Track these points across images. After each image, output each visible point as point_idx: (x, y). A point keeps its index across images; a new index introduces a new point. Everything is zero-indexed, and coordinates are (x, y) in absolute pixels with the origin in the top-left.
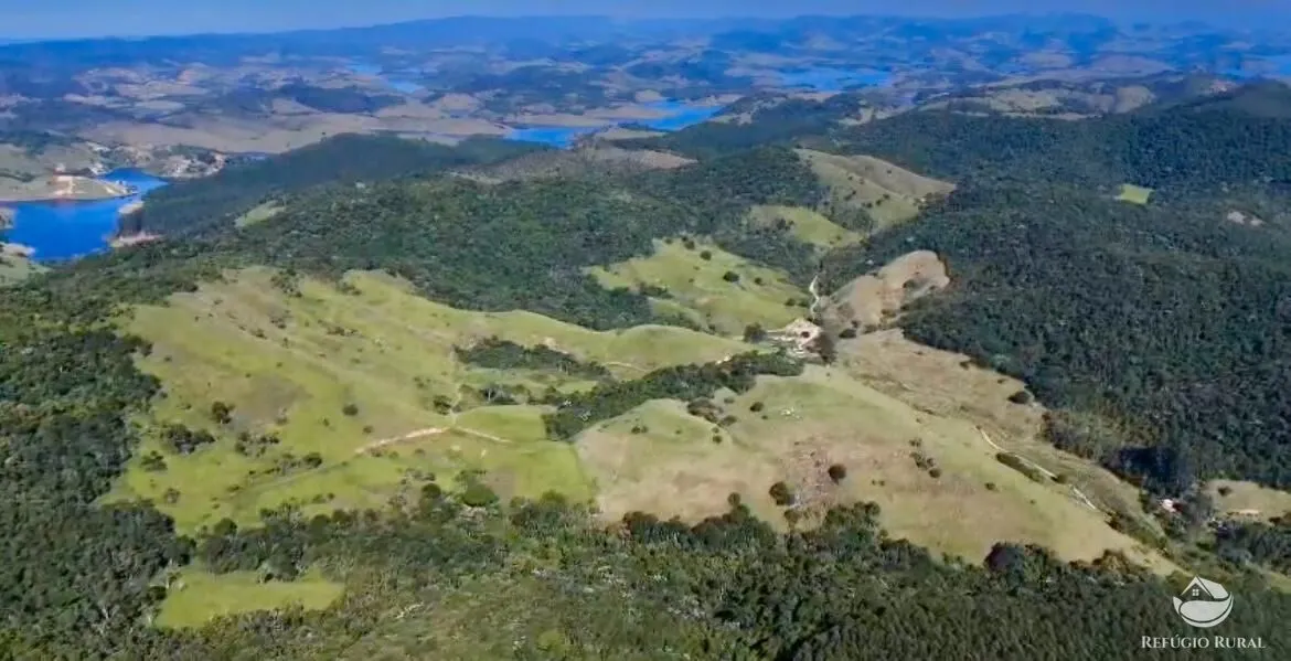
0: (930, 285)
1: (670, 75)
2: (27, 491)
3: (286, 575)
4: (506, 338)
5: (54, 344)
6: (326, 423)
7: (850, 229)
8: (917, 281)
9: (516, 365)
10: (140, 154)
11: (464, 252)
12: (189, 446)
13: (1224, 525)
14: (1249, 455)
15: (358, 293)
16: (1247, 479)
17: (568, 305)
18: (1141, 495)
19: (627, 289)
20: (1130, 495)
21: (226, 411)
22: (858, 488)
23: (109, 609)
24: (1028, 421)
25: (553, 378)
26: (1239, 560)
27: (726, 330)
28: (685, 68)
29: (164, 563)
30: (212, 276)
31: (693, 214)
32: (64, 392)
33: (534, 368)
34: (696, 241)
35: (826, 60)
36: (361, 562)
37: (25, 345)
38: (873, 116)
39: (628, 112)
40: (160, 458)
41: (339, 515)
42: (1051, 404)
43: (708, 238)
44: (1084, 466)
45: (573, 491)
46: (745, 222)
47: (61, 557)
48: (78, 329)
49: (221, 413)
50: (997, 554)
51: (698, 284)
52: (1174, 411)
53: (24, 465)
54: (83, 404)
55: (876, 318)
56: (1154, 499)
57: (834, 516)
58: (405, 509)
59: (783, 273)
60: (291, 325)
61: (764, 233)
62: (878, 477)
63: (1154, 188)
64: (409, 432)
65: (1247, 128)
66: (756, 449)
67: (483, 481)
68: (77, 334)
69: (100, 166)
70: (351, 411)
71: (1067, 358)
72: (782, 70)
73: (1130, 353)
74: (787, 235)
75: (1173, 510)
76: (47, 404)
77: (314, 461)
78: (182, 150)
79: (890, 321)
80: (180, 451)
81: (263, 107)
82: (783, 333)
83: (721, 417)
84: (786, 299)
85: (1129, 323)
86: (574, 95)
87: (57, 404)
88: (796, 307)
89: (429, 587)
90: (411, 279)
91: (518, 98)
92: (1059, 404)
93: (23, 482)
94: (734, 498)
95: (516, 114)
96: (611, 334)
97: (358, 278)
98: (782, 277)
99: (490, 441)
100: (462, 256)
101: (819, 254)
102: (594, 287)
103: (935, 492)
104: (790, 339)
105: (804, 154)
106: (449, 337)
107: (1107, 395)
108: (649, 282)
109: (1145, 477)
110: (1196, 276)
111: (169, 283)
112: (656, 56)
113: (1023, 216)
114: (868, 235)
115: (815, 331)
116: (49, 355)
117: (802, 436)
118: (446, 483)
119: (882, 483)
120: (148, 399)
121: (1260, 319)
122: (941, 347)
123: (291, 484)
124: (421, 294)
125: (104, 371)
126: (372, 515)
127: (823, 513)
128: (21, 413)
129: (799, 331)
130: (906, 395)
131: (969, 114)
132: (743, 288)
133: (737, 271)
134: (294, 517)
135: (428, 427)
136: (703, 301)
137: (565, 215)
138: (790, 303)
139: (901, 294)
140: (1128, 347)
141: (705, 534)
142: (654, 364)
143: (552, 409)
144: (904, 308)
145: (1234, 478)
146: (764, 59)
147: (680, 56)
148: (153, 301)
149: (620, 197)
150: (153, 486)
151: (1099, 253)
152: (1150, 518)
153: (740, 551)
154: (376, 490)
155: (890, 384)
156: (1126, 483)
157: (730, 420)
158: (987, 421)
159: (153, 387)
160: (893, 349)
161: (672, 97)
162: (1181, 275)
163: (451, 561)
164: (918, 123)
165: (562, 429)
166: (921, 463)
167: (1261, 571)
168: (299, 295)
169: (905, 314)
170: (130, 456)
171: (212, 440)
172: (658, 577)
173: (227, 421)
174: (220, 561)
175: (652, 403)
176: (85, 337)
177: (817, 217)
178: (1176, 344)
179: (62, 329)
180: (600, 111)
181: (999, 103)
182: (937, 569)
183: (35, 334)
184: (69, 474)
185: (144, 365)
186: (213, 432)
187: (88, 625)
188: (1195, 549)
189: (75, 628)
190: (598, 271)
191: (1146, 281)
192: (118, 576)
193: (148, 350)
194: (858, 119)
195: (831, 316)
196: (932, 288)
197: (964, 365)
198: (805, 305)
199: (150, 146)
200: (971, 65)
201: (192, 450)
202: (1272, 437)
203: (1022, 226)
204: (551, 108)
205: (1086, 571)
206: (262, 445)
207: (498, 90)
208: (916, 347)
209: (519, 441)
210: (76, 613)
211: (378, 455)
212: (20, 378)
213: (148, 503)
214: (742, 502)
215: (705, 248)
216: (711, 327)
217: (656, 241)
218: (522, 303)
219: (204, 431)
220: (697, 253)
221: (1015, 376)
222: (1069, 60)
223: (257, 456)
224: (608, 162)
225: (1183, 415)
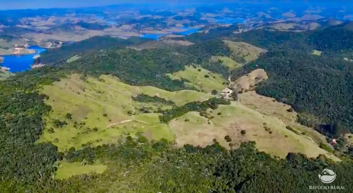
0: (262, 78)
1: (185, 19)
2: (16, 139)
3: (90, 163)
4: (146, 94)
5: (22, 96)
6: (99, 119)
7: (239, 63)
8: (259, 77)
9: (149, 101)
10: (38, 41)
11: (132, 69)
12: (61, 126)
13: (350, 146)
15: (104, 81)
17: (162, 84)
18: (326, 138)
19: (178, 80)
20: (323, 138)
21: (70, 116)
22: (249, 137)
23: (42, 174)
24: (293, 117)
25: (159, 105)
27: (207, 91)
28: (189, 17)
29: (56, 160)
30: (64, 77)
31: (195, 59)
32: (25, 111)
33: (154, 102)
34: (197, 66)
35: (227, 15)
36: (111, 159)
37: (13, 97)
38: (243, 31)
39: (174, 29)
40: (53, 129)
41: (104, 145)
42: (299, 112)
43: (200, 65)
44: (310, 129)
45: (170, 139)
46: (210, 61)
47: (27, 159)
48: (28, 92)
49: (69, 116)
50: (290, 156)
51: (198, 78)
52: (334, 114)
53: (15, 132)
54: (30, 114)
55: (248, 88)
56: (330, 139)
57: (243, 145)
58: (122, 144)
59: (221, 75)
60: (86, 90)
61: (215, 64)
62: (255, 134)
63: (322, 51)
64: (122, 121)
65: (348, 34)
66: (220, 126)
67: (143, 135)
68: (28, 94)
69: (27, 45)
70: (105, 115)
71: (303, 99)
72: (215, 18)
73: (321, 97)
74: (222, 64)
75: (336, 142)
76: (20, 114)
77: (96, 130)
78: (49, 41)
79: (251, 89)
80: (58, 127)
81: (72, 28)
82: (222, 92)
83: (210, 117)
84: (223, 82)
85: (320, 89)
86: (158, 25)
87: (23, 114)
88: (225, 84)
89: (131, 166)
90: (118, 77)
91: (143, 26)
92: (301, 112)
93: (15, 137)
94: (215, 140)
95: (142, 30)
96: (174, 93)
97: (104, 77)
99: (145, 124)
100: (132, 71)
101: (231, 69)
102: (169, 79)
103: (271, 138)
104: (224, 94)
105: (226, 41)
106: (130, 94)
107: (314, 109)
108: (184, 77)
109: (327, 133)
110: (338, 76)
111: (53, 79)
112: (181, 14)
113: (288, 59)
114: (244, 64)
115: (231, 91)
116: (20, 100)
117: (233, 122)
118: (133, 136)
119: (256, 135)
120: (48, 112)
122: (267, 96)
123: (89, 136)
124: (122, 82)
125: (36, 104)
126: (113, 145)
127: (240, 144)
128: (13, 117)
129: (227, 91)
130: (258, 109)
131: (270, 30)
132: (210, 79)
133: (208, 75)
134: (92, 146)
135: (127, 120)
136: (199, 83)
137: (160, 59)
138: (224, 84)
139: (254, 81)
141: (207, 150)
142: (187, 101)
143: (161, 114)
144: (256, 85)
146: (210, 15)
147: (186, 14)
148: (48, 84)
149: (175, 54)
150: (51, 138)
151: (311, 70)
152: (329, 145)
153: (218, 156)
154: (113, 138)
155: (253, 106)
156: (322, 135)
157: (212, 117)
158: (282, 117)
159: (49, 109)
160: (253, 97)
161: (186, 25)
162: (334, 76)
163: (136, 159)
164: (255, 32)
165: (165, 120)
166: (267, 129)
168: (88, 82)
169: (256, 87)
170: (44, 129)
171: (67, 124)
172: (196, 163)
173: (71, 118)
174: (71, 160)
175: (190, 112)
176: (30, 94)
177: (230, 59)
178: (334, 95)
179: (23, 92)
180: (166, 30)
181: (277, 27)
182: (273, 160)
183: (16, 94)
184: (28, 134)
185: (47, 102)
186: (67, 122)
187: (37, 179)
188: (343, 153)
189: (33, 180)
190: (170, 75)
191: (324, 77)
192: (44, 164)
193: (48, 98)
194: (238, 31)
195: (235, 87)
196: (264, 79)
197: (273, 101)
198: (228, 84)
199: (41, 39)
200: (268, 16)
201: (61, 127)
203: (288, 62)
204: (152, 28)
205: (315, 160)
206: (81, 125)
207: (137, 24)
208: (259, 96)
209: (152, 124)
210: (33, 176)
211: (113, 128)
212: (12, 106)
213: (50, 142)
214: (217, 141)
215: (200, 68)
216: (202, 91)
217: (185, 66)
218: (149, 84)
219: (65, 121)
220: (197, 69)
221: (288, 104)
222: (295, 15)
223: (80, 128)
224: (170, 44)
225: (337, 115)
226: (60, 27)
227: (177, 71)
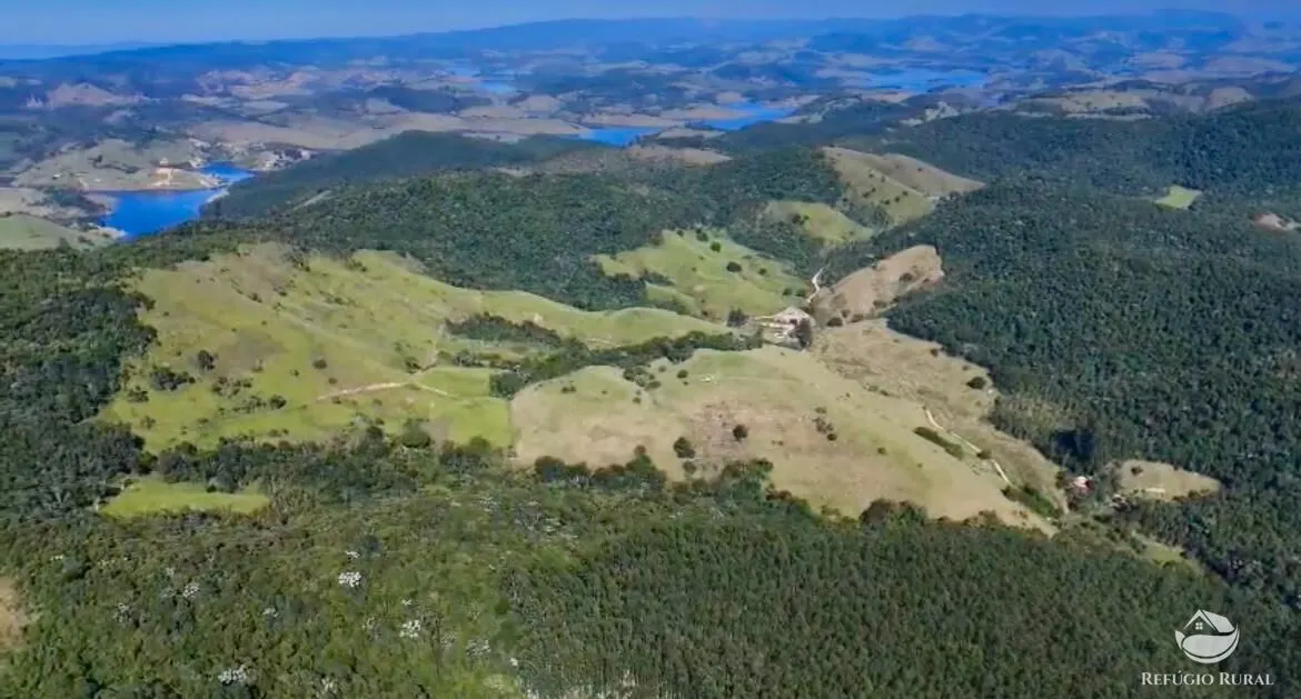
0: (924, 279)
1: (758, 76)
3: (227, 489)
4: (497, 315)
5: (72, 297)
6: (296, 374)
7: (865, 225)
8: (914, 275)
9: (501, 338)
10: (237, 150)
11: (479, 237)
12: (171, 384)
13: (1128, 501)
14: (1171, 438)
15: (364, 270)
16: (1163, 461)
17: (568, 289)
18: (1059, 473)
19: (627, 275)
20: (1046, 471)
21: (211, 359)
22: (758, 446)
23: (62, 497)
24: (978, 404)
26: (1126, 531)
28: (779, 72)
29: (125, 471)
30: (228, 249)
31: (711, 208)
32: (72, 337)
33: (517, 342)
34: (709, 233)
35: (921, 61)
36: (294, 482)
37: (46, 297)
38: (938, 116)
39: (706, 112)
40: (144, 393)
42: (1005, 391)
43: (723, 231)
45: (498, 440)
46: (760, 216)
47: (35, 456)
48: (94, 286)
49: (206, 361)
51: (700, 273)
53: (26, 389)
54: (86, 346)
55: (866, 308)
56: (1070, 477)
57: (732, 470)
58: (346, 446)
59: (790, 265)
60: (291, 293)
61: (777, 227)
62: (779, 438)
63: (1202, 190)
64: (370, 384)
66: (672, 409)
67: (425, 427)
68: (92, 290)
69: (199, 160)
71: (1032, 348)
72: (874, 71)
73: (1092, 343)
74: (800, 229)
75: (1083, 486)
76: (55, 344)
77: (278, 403)
78: (275, 147)
79: (878, 312)
80: (163, 389)
81: (357, 106)
82: (772, 321)
83: (649, 382)
84: (783, 289)
85: (1095, 316)
86: (653, 97)
87: (64, 345)
88: (793, 296)
90: (423, 260)
91: (599, 99)
92: (1013, 390)
94: (641, 450)
95: (593, 115)
96: (600, 315)
97: (368, 257)
98: (788, 268)
99: (440, 396)
101: (829, 246)
102: (599, 272)
104: (774, 325)
105: (830, 152)
106: (443, 311)
108: (652, 268)
109: (1067, 456)
111: (182, 252)
112: (749, 58)
114: (881, 231)
115: (803, 319)
116: (66, 306)
117: (716, 400)
119: (781, 444)
120: (145, 346)
121: (1224, 313)
122: (916, 335)
123: (252, 420)
124: (429, 274)
125: (110, 321)
126: (315, 448)
127: (721, 467)
128: (32, 350)
129: (788, 319)
130: (868, 379)
131: (1035, 114)
132: (745, 278)
133: (738, 262)
134: (246, 445)
135: (387, 381)
136: (699, 288)
138: (787, 293)
139: (896, 287)
140: (1089, 338)
141: (607, 478)
144: (896, 300)
145: (1149, 459)
146: (858, 60)
147: (772, 57)
148: (164, 265)
149: (638, 191)
150: (134, 414)
152: (1059, 494)
154: (325, 428)
155: (859, 367)
156: (1050, 462)
157: (656, 385)
158: (938, 402)
159: (150, 337)
160: (872, 337)
161: (753, 97)
162: (1155, 271)
163: (374, 488)
164: (975, 122)
165: (504, 388)
166: (821, 427)
167: (1145, 542)
168: (308, 269)
169: (895, 306)
170: (119, 390)
171: (192, 381)
173: (212, 367)
174: (171, 475)
175: (591, 367)
176: (97, 292)
177: (834, 214)
178: (1137, 337)
179: (79, 285)
180: (676, 112)
181: (1075, 106)
182: (814, 521)
183: (56, 289)
184: (62, 399)
185: (145, 318)
186: (195, 375)
187: (39, 503)
188: (1089, 520)
190: (604, 258)
191: (1120, 275)
192: (79, 474)
193: (150, 306)
194: (922, 119)
195: (825, 305)
196: (926, 280)
197: (934, 352)
198: (802, 294)
199: (246, 143)
200: (1074, 64)
201: (174, 388)
202: (1195, 422)
203: (1020, 222)
204: (628, 108)
205: (950, 528)
206: (236, 389)
207: (581, 92)
208: (893, 336)
209: (463, 396)
210: (33, 496)
211: (339, 403)
212: (39, 322)
213: (129, 426)
214: (648, 453)
215: (718, 241)
216: (705, 314)
217: (666, 233)
218: (526, 285)
219: (186, 374)
220: (708, 245)
221: (981, 364)
222: (1181, 60)
223: (230, 397)
224: (651, 160)
225: (1121, 402)
226: (315, 102)
227: (633, 247)
